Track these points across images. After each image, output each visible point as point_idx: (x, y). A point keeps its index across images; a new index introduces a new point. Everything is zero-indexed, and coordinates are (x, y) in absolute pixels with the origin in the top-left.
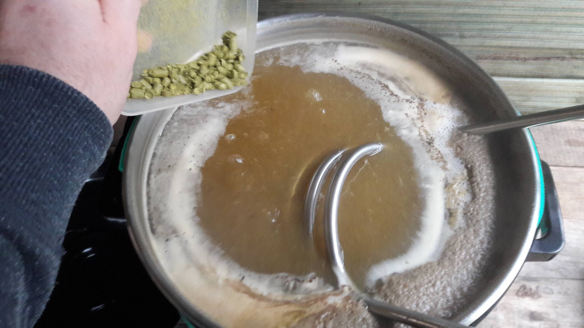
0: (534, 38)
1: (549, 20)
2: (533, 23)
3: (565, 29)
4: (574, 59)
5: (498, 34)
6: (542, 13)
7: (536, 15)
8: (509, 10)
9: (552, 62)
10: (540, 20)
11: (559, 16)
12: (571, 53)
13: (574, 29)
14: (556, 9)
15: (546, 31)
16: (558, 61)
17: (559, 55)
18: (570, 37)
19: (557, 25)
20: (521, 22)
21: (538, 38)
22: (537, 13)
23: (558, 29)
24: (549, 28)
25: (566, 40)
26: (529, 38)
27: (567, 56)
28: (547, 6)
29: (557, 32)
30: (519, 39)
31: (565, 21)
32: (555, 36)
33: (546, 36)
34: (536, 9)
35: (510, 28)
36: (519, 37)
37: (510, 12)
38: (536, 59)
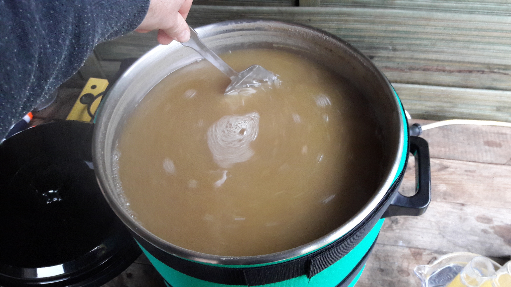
0: (455, 53)
1: (467, 39)
2: (452, 40)
3: (480, 46)
4: (493, 73)
5: (424, 49)
6: (459, 32)
7: (455, 33)
8: (432, 28)
9: (474, 75)
10: (458, 38)
11: (474, 35)
12: (489, 68)
13: (488, 47)
14: (470, 29)
15: (464, 48)
16: (479, 74)
17: (479, 69)
18: (486, 53)
19: (473, 42)
20: (443, 40)
21: (458, 53)
22: (456, 32)
23: (475, 46)
24: (467, 45)
25: (482, 55)
26: (451, 53)
27: (486, 70)
28: (462, 27)
29: (473, 49)
30: (442, 54)
31: (479, 40)
32: (472, 52)
33: (465, 51)
34: (454, 28)
35: (434, 44)
36: (442, 52)
37: (433, 31)
38: (460, 71)
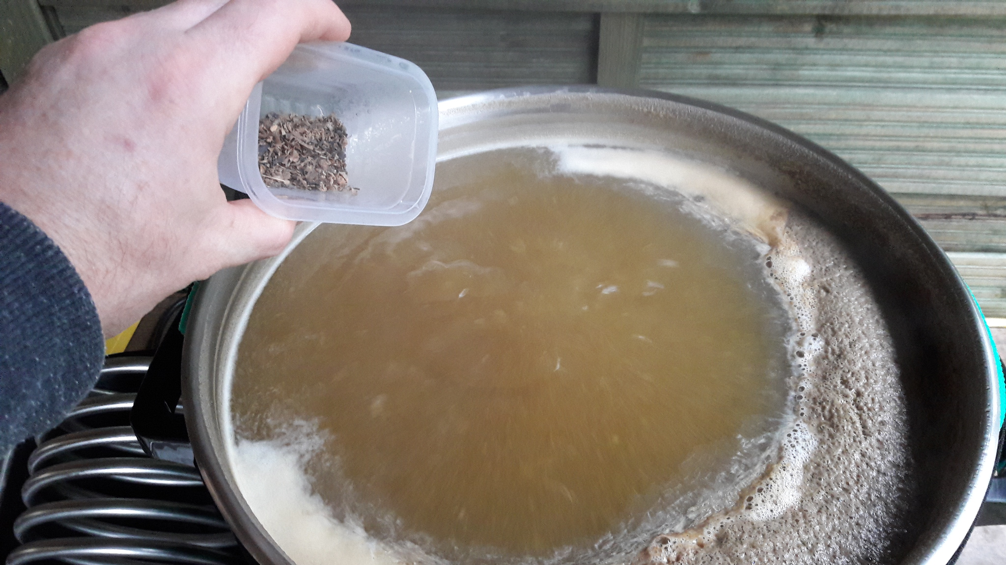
0: (921, 177)
1: (945, 145)
2: (918, 149)
3: (972, 161)
4: (993, 218)
6: (932, 132)
7: (922, 135)
8: (877, 126)
9: (954, 223)
10: (929, 145)
11: (962, 138)
12: (986, 207)
13: (989, 160)
14: (954, 125)
15: (941, 164)
16: (964, 222)
17: (965, 211)
18: (984, 175)
19: (958, 153)
20: (898, 149)
21: (928, 178)
22: (925, 131)
23: (962, 160)
24: (946, 159)
25: (977, 180)
26: (912, 177)
27: (980, 212)
28: (939, 120)
29: (959, 166)
30: (896, 180)
31: (971, 146)
32: (957, 174)
33: (941, 173)
34: (922, 124)
35: (880, 159)
36: (896, 176)
37: (879, 131)
